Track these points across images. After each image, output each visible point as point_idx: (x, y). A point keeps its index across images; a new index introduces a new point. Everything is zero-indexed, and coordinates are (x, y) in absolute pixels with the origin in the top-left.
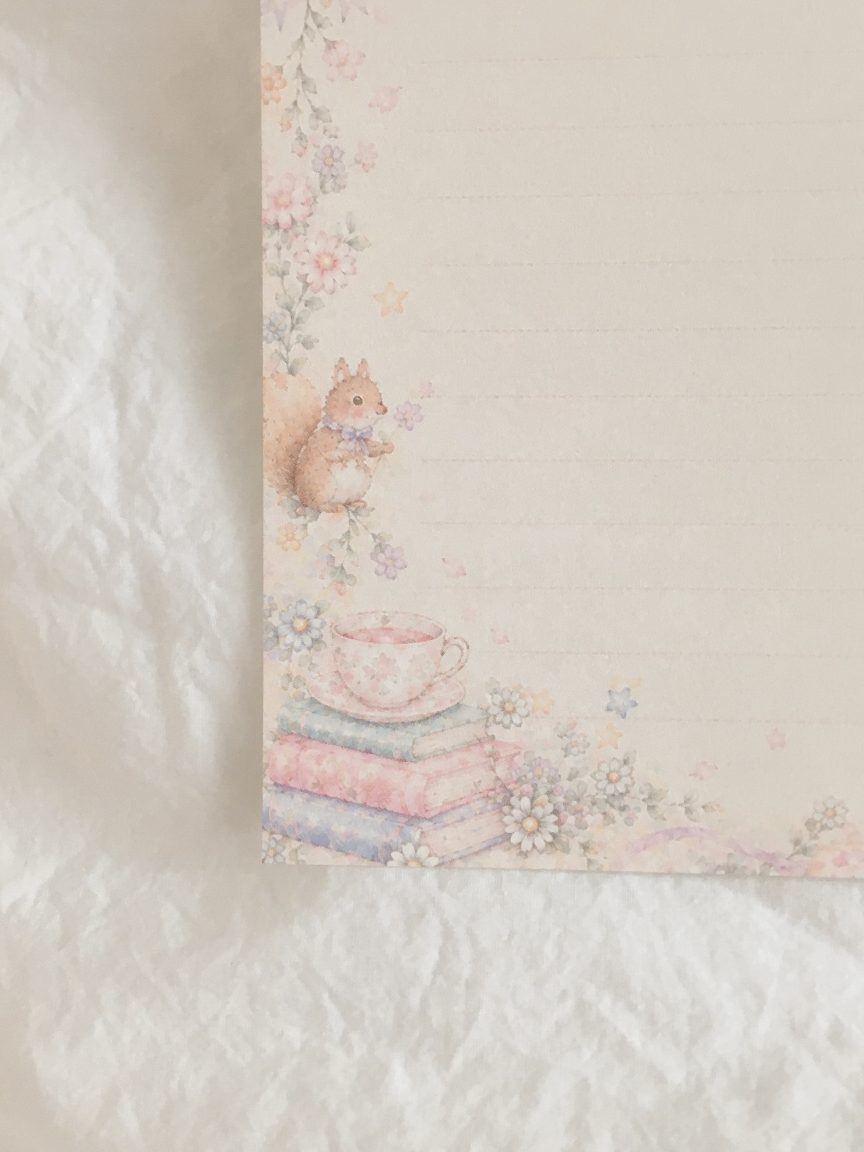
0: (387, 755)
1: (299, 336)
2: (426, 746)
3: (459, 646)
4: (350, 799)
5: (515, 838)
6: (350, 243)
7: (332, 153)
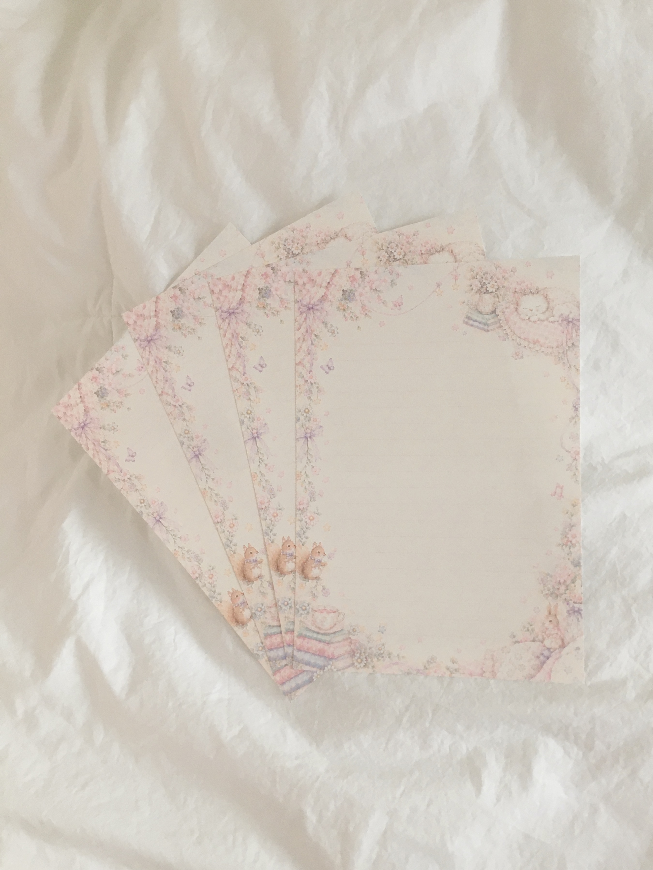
0: (324, 642)
2: (334, 640)
3: (343, 615)
4: (315, 653)
5: (356, 664)
6: (317, 514)
7: (313, 492)
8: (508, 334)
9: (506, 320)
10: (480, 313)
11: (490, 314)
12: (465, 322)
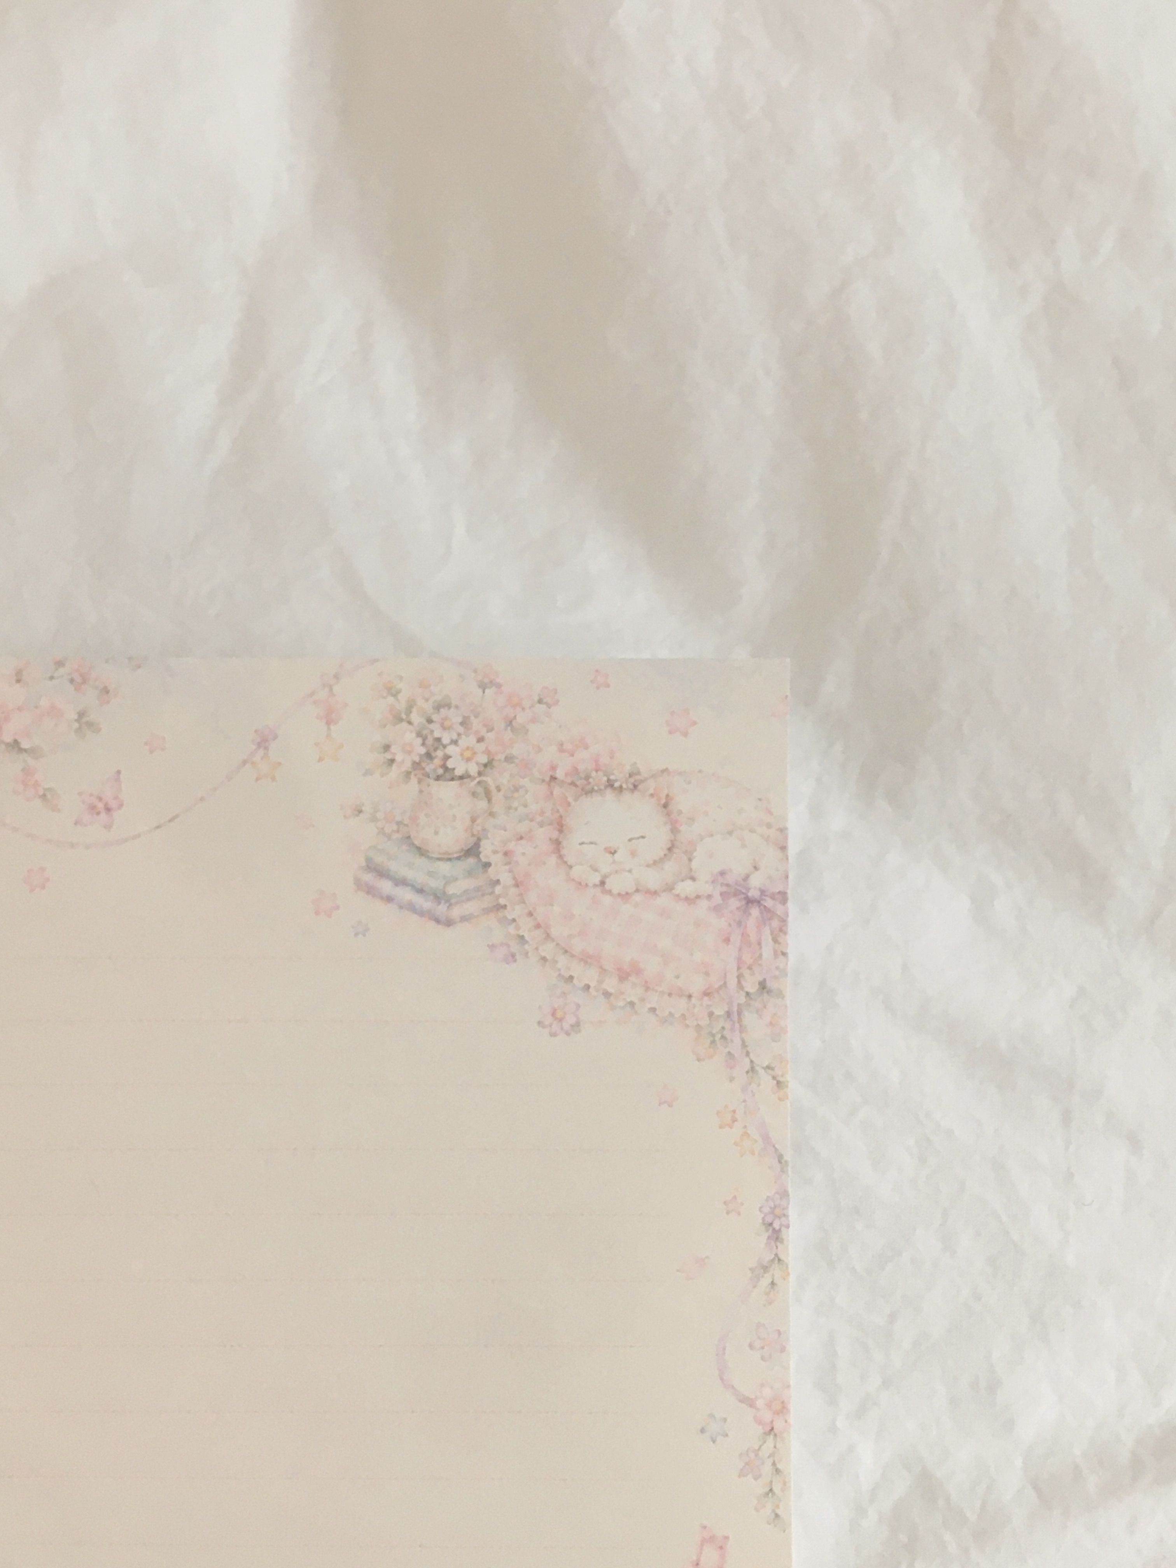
8: (527, 938)
9: (517, 885)
10: (421, 851)
11: (458, 858)
12: (359, 885)
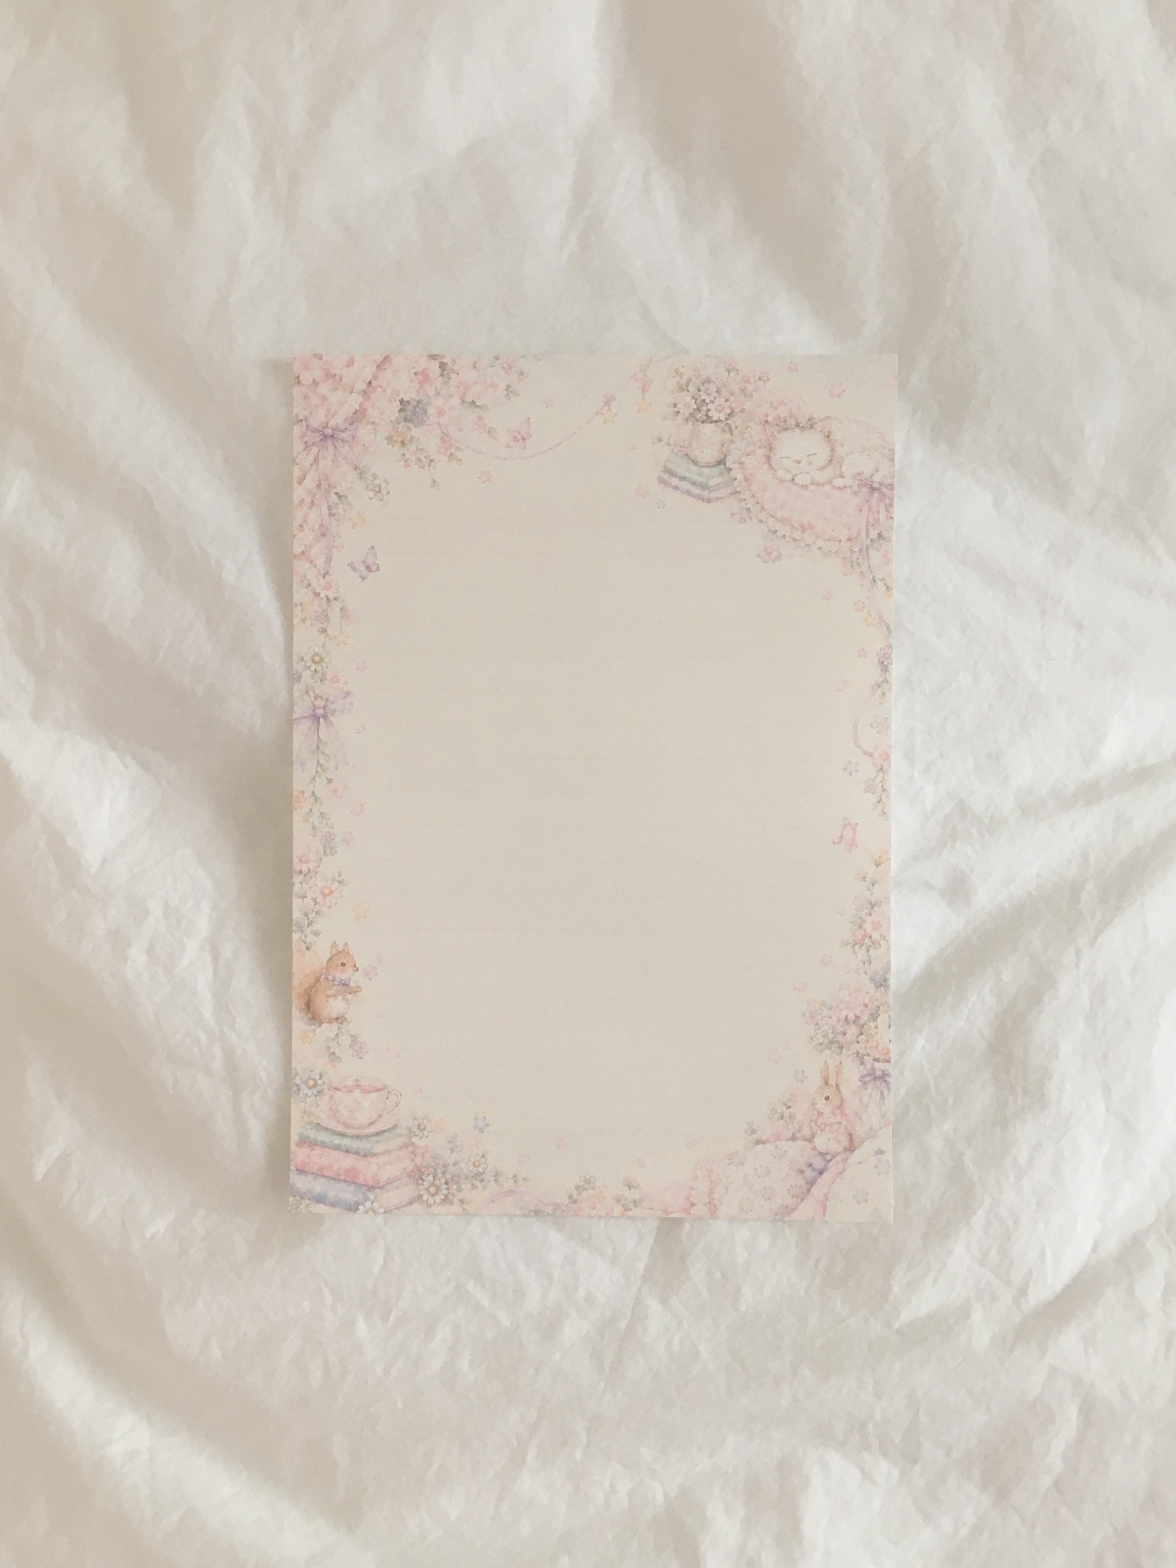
0: (357, 1153)
1: (312, 930)
2: (378, 1148)
3: (395, 1094)
4: (337, 1177)
5: (425, 1198)
6: (339, 882)
7: (330, 835)
8: (752, 509)
9: (746, 480)
11: (715, 466)
12: (661, 481)
